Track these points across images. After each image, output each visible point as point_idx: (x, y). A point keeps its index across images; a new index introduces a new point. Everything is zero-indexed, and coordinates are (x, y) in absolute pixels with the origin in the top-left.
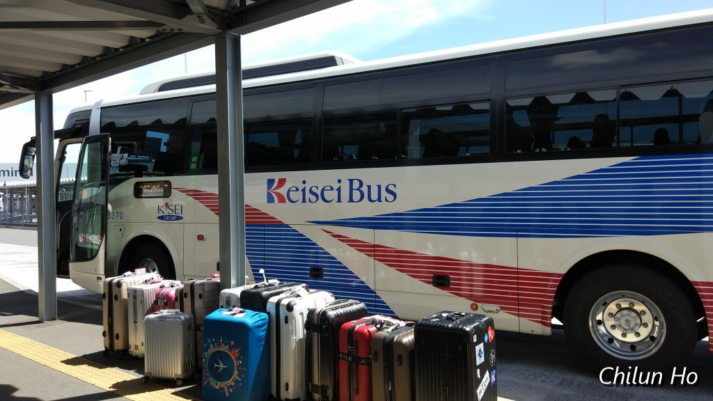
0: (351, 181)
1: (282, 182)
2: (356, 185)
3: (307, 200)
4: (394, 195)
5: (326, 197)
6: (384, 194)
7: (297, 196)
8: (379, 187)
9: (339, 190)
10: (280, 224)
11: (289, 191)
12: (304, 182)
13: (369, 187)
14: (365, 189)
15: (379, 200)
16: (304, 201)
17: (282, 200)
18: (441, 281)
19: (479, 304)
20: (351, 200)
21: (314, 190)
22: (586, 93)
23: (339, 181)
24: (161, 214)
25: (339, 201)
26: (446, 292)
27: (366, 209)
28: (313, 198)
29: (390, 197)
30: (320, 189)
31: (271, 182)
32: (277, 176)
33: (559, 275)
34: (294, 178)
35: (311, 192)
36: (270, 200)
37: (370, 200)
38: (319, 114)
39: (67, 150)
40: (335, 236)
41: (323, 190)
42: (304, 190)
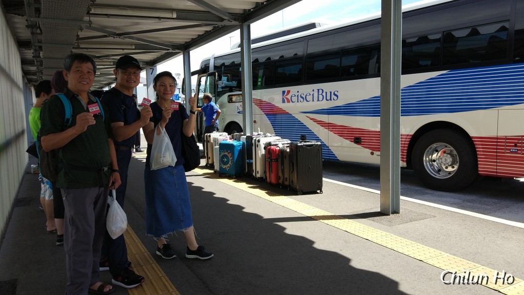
0: (318, 90)
1: (289, 92)
2: (321, 91)
3: (299, 101)
4: (337, 96)
5: (308, 100)
6: (333, 96)
7: (294, 99)
8: (331, 92)
9: (313, 95)
10: (288, 114)
11: (292, 96)
12: (298, 92)
13: (326, 93)
14: (324, 94)
15: (331, 100)
16: (298, 102)
17: (288, 101)
18: (357, 141)
19: (374, 152)
20: (318, 100)
21: (302, 95)
22: (427, 36)
23: (313, 90)
24: (239, 111)
25: (313, 101)
26: (359, 146)
27: (325, 105)
28: (302, 100)
29: (335, 98)
30: (305, 95)
31: (284, 92)
32: (286, 89)
33: (410, 135)
34: (294, 90)
35: (302, 97)
36: (284, 102)
37: (327, 100)
38: (305, 54)
39: (201, 80)
40: (311, 119)
41: (306, 95)
42: (298, 96)
